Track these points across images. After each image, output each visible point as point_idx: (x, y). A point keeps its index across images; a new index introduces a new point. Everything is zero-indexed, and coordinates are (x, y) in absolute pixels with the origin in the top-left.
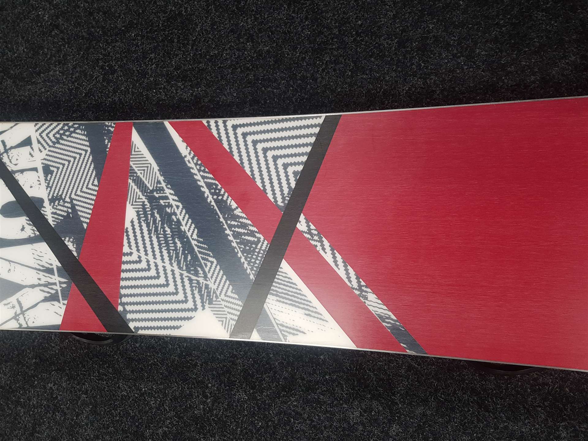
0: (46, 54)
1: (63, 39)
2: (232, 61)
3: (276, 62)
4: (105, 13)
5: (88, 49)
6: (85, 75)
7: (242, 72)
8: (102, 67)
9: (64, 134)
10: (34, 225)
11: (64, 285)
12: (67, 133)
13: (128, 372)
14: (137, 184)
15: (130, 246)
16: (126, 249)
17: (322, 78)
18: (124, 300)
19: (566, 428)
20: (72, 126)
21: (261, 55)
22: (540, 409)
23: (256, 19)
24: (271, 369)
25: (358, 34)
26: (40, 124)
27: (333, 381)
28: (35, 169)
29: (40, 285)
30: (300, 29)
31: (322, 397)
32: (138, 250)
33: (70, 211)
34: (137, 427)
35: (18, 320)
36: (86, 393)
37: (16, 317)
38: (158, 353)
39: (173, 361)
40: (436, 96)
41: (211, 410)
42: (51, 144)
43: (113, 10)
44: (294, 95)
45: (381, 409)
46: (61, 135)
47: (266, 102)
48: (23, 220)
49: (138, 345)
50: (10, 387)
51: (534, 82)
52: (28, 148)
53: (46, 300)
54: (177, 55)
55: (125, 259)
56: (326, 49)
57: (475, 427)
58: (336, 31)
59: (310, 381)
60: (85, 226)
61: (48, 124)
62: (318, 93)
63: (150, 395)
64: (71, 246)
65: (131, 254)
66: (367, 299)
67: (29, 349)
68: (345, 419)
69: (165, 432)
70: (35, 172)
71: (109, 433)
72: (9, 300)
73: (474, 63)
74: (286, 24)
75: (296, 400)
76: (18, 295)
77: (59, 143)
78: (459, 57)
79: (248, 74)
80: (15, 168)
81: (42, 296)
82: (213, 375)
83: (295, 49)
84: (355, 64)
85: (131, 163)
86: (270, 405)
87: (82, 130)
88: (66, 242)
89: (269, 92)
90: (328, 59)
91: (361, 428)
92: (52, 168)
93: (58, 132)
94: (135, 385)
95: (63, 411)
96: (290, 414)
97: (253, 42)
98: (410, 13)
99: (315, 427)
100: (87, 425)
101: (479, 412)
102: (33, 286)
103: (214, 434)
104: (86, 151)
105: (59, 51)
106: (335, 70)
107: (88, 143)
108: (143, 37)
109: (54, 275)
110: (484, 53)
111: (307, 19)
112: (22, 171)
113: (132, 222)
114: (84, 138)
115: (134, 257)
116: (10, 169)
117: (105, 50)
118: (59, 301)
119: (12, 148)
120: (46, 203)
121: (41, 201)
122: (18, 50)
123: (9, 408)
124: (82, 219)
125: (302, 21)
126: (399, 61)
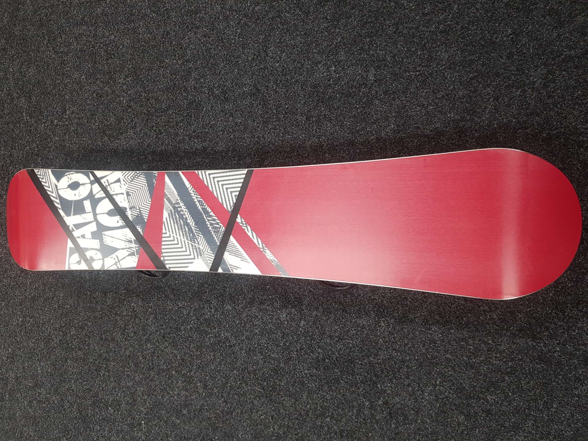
0: (126, 123)
1: (134, 114)
2: (222, 128)
3: (244, 128)
4: (155, 100)
5: (148, 120)
6: (147, 135)
7: (227, 133)
8: (155, 131)
9: (135, 177)
10: (123, 220)
11: (137, 248)
12: (137, 177)
13: (172, 296)
14: (168, 201)
15: (166, 230)
16: (164, 231)
17: (268, 137)
18: (164, 255)
19: (384, 321)
20: (139, 173)
21: (237, 125)
22: (372, 312)
23: (234, 104)
24: (243, 293)
25: (286, 113)
26: (124, 172)
27: (273, 299)
28: (123, 194)
29: (126, 248)
30: (256, 110)
31: (267, 307)
32: (169, 232)
33: (139, 213)
34: (177, 325)
35: (117, 265)
36: (151, 308)
37: (116, 264)
38: (187, 286)
39: (195, 290)
40: (324, 148)
41: (214, 315)
42: (129, 182)
43: (160, 98)
44: (254, 147)
45: (296, 313)
46: (134, 177)
47: (239, 151)
48: (118, 218)
49: (177, 282)
50: (112, 306)
51: (373, 140)
52: (119, 183)
53: (129, 255)
54: (194, 124)
55: (164, 235)
56: (270, 121)
57: (341, 321)
58: (275, 111)
59: (262, 299)
60: (146, 220)
61: (127, 172)
62: (266, 146)
63: (184, 308)
64: (140, 230)
65: (166, 233)
66: (266, 252)
67: (121, 285)
68: (279, 319)
69: (191, 327)
70: (122, 195)
71: (163, 329)
72: (112, 256)
73: (344, 130)
74: (249, 107)
75: (255, 309)
76: (117, 253)
77: (133, 181)
78: (336, 126)
79: (230, 135)
80: (113, 193)
81: (128, 253)
82: (215, 297)
83: (254, 121)
84: (284, 130)
85: (165, 191)
86: (242, 312)
87: (143, 175)
88: (137, 228)
89: (241, 145)
90: (271, 127)
91: (286, 323)
92: (130, 193)
93: (132, 176)
94: (176, 303)
95: (139, 318)
96: (252, 316)
97: (233, 117)
98: (312, 101)
99: (264, 323)
100: (152, 325)
101: (342, 314)
102: (123, 249)
103: (215, 328)
104: (145, 185)
105: (132, 121)
106: (274, 133)
107: (146, 182)
108: (176, 113)
109: (132, 243)
110: (348, 123)
111: (260, 104)
112: (117, 195)
113: (166, 218)
114: (144, 179)
115: (168, 235)
116: (111, 193)
117: (156, 121)
118: (135, 256)
119: (111, 183)
120: (128, 210)
121: (126, 208)
122: (110, 120)
123: (112, 317)
124: (144, 217)
125: (257, 105)
126: (306, 128)
